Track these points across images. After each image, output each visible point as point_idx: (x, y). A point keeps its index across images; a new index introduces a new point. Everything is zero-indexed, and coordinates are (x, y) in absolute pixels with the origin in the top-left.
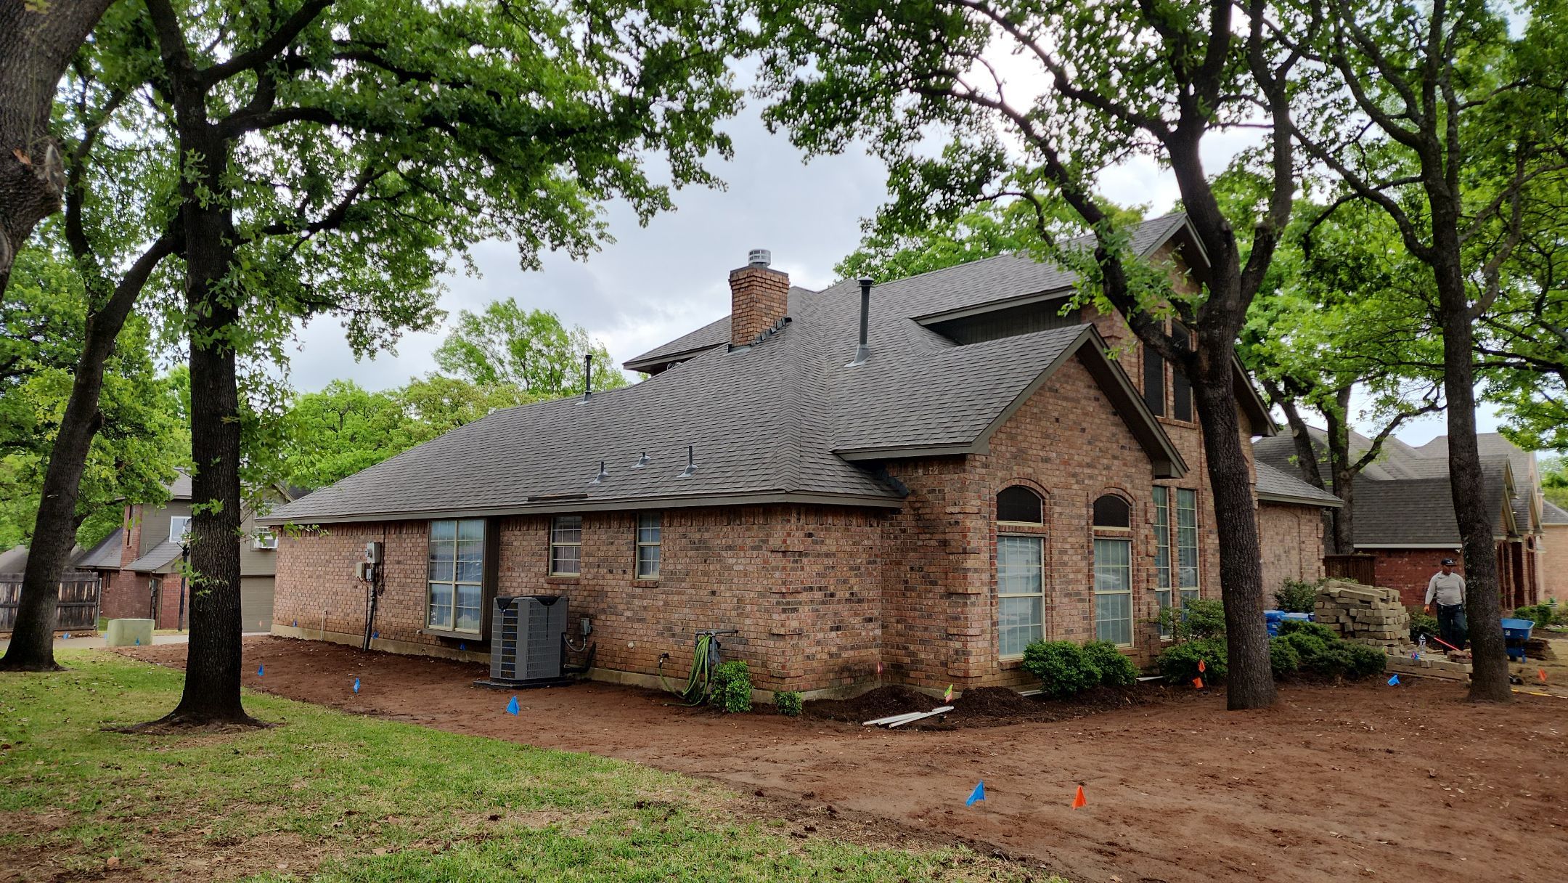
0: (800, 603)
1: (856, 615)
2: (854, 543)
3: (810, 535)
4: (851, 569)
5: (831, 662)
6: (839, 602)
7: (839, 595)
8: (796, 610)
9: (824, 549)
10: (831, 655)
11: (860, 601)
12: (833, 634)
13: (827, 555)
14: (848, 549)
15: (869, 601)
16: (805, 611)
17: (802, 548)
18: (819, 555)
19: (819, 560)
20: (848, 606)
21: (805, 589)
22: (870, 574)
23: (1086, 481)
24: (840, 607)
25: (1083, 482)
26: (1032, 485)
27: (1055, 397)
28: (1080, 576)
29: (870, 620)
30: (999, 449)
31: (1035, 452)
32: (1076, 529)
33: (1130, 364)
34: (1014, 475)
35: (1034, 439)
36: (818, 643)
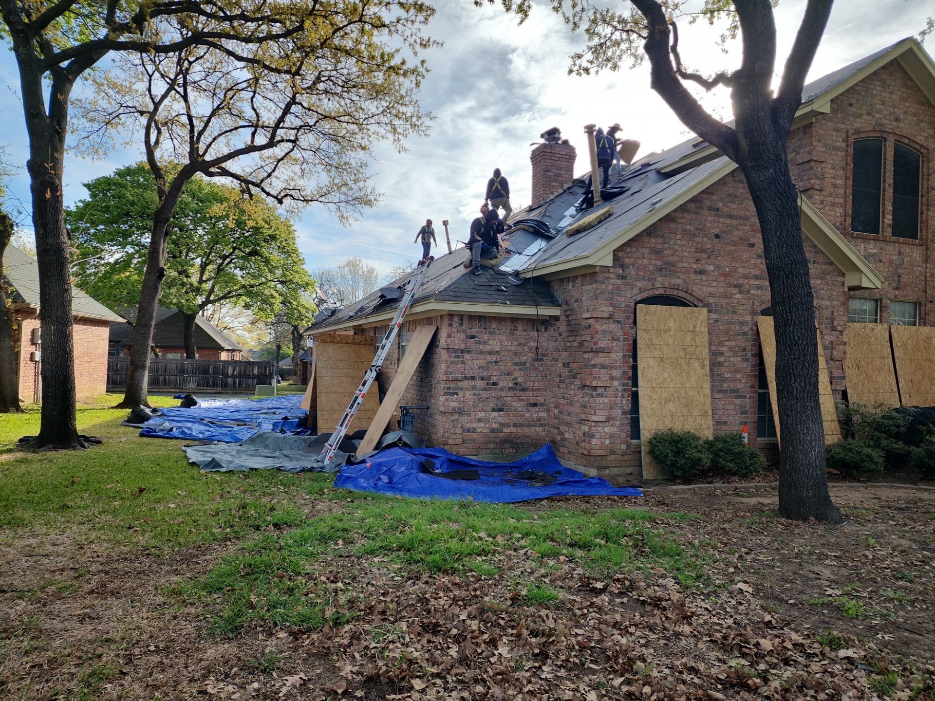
0: (462, 389)
1: (520, 400)
2: (520, 344)
3: (473, 337)
4: (516, 364)
5: (494, 435)
6: (502, 389)
7: (501, 384)
8: (457, 394)
9: (488, 348)
10: (493, 430)
11: (523, 390)
12: (495, 414)
13: (490, 353)
14: (513, 348)
15: (533, 390)
16: (468, 395)
17: (463, 346)
18: (481, 353)
19: (482, 357)
20: (511, 393)
21: (466, 378)
22: (536, 369)
23: (752, 292)
24: (503, 394)
25: (748, 292)
26: (681, 294)
27: (716, 215)
28: (739, 376)
29: (535, 405)
30: (640, 262)
31: (686, 265)
32: (738, 334)
33: (835, 186)
34: (658, 285)
35: (686, 254)
36: (479, 420)
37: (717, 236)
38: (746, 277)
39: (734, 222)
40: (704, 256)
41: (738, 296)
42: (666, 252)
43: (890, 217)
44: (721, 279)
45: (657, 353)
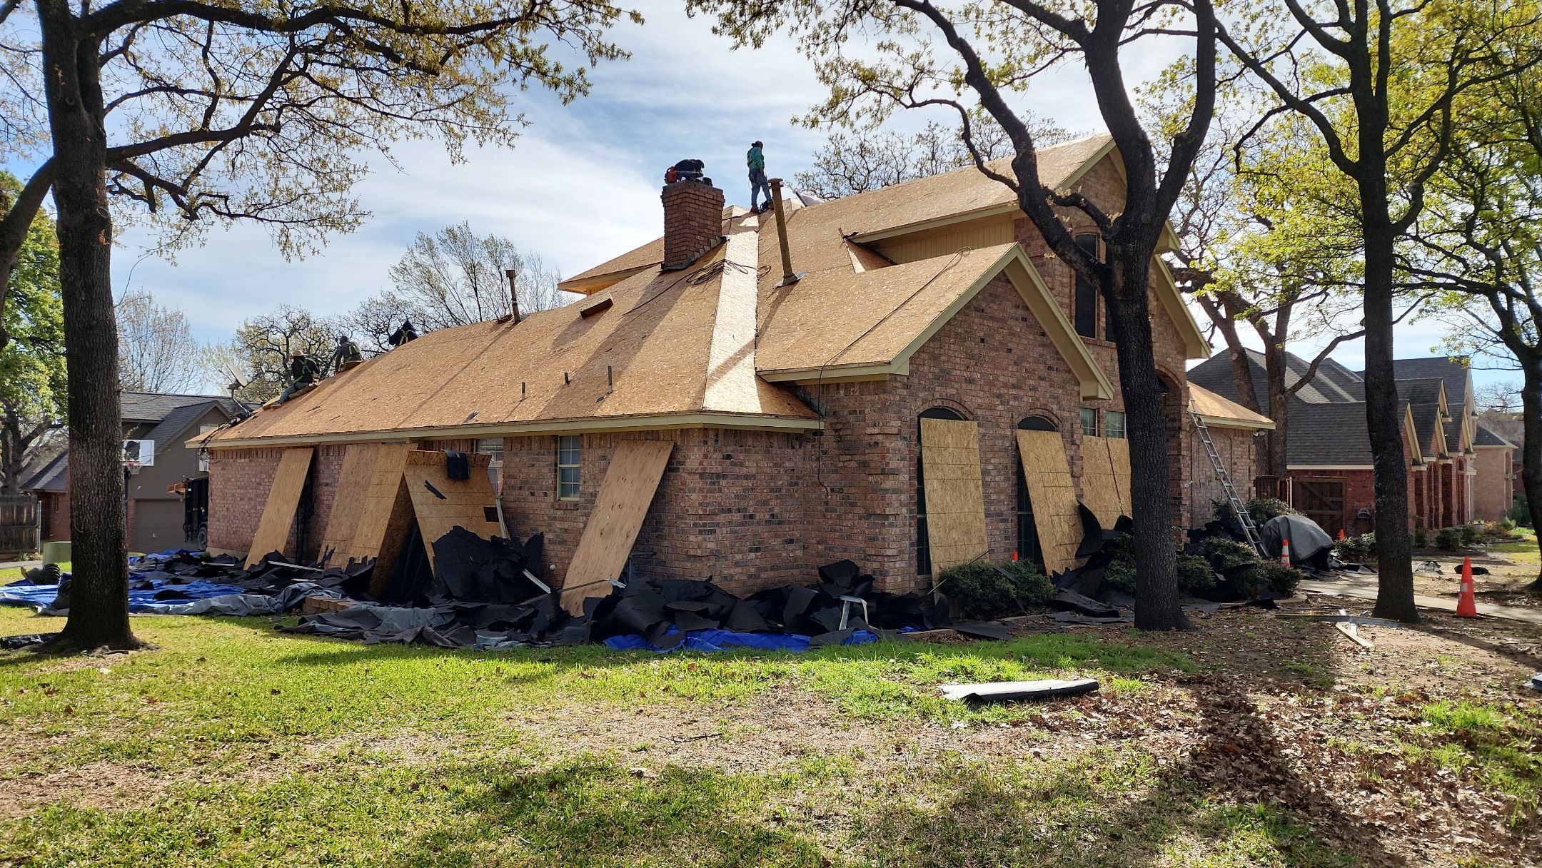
0: (718, 525)
1: (777, 536)
2: (775, 465)
3: (729, 457)
4: (772, 490)
5: (750, 583)
6: (758, 523)
7: (759, 516)
8: (713, 532)
9: (744, 471)
10: (750, 576)
11: (780, 523)
12: (753, 555)
13: (746, 477)
14: (769, 470)
15: (790, 523)
16: (722, 533)
17: (719, 470)
18: (738, 477)
19: (738, 482)
20: (767, 528)
21: (723, 511)
22: (792, 496)
23: (1011, 403)
24: (760, 529)
25: (1008, 402)
26: (956, 406)
27: (981, 317)
28: (1002, 497)
29: (791, 541)
30: (921, 369)
31: (958, 372)
32: (1000, 451)
33: (1062, 285)
34: (937, 396)
35: (958, 360)
36: (737, 564)
37: (982, 341)
38: (1005, 386)
39: (995, 325)
40: (973, 362)
41: (1000, 408)
42: (943, 358)
43: (1103, 319)
44: (986, 389)
45: (940, 474)
